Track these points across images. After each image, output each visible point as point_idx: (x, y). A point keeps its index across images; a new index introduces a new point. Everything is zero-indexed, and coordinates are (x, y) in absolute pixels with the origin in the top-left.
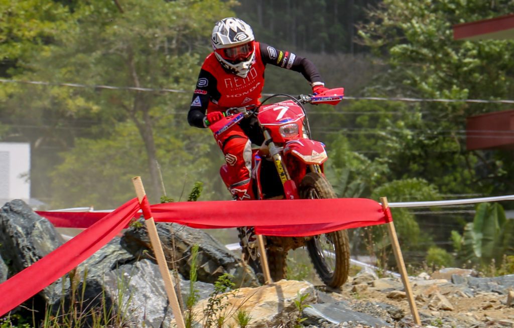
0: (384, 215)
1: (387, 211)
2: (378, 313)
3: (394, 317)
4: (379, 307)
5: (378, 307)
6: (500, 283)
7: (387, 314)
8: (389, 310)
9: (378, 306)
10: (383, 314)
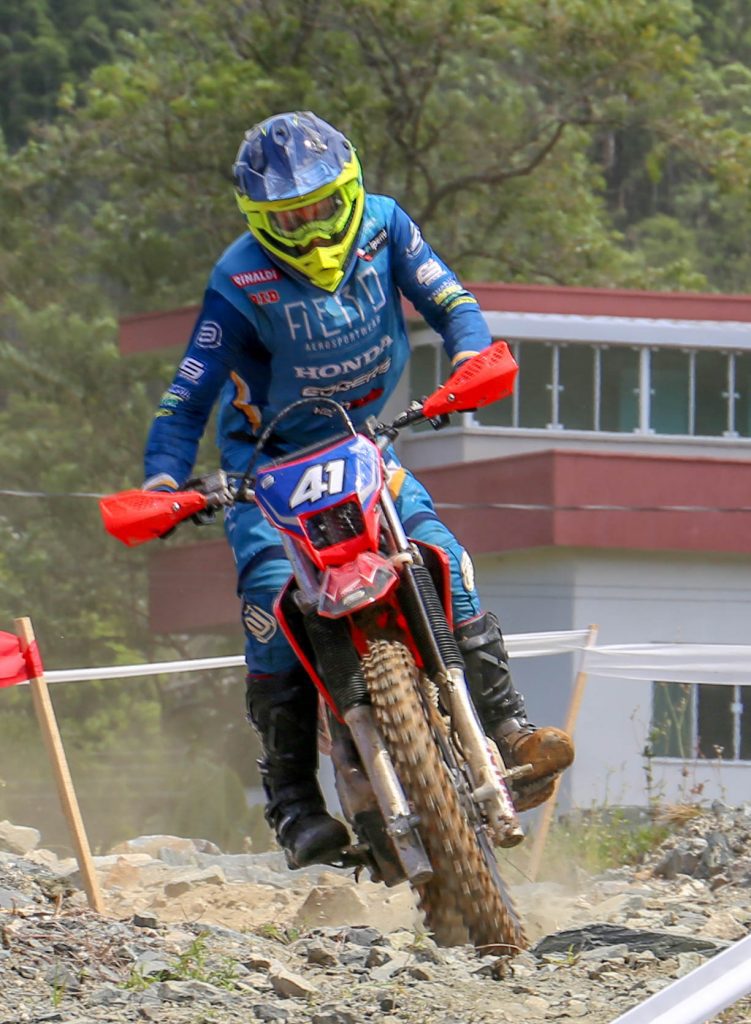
0: (23, 661)
1: (32, 650)
2: (13, 880)
3: (48, 893)
4: (16, 867)
5: (12, 868)
6: (276, 868)
7: (34, 885)
8: (37, 876)
9: (11, 865)
10: (24, 882)
